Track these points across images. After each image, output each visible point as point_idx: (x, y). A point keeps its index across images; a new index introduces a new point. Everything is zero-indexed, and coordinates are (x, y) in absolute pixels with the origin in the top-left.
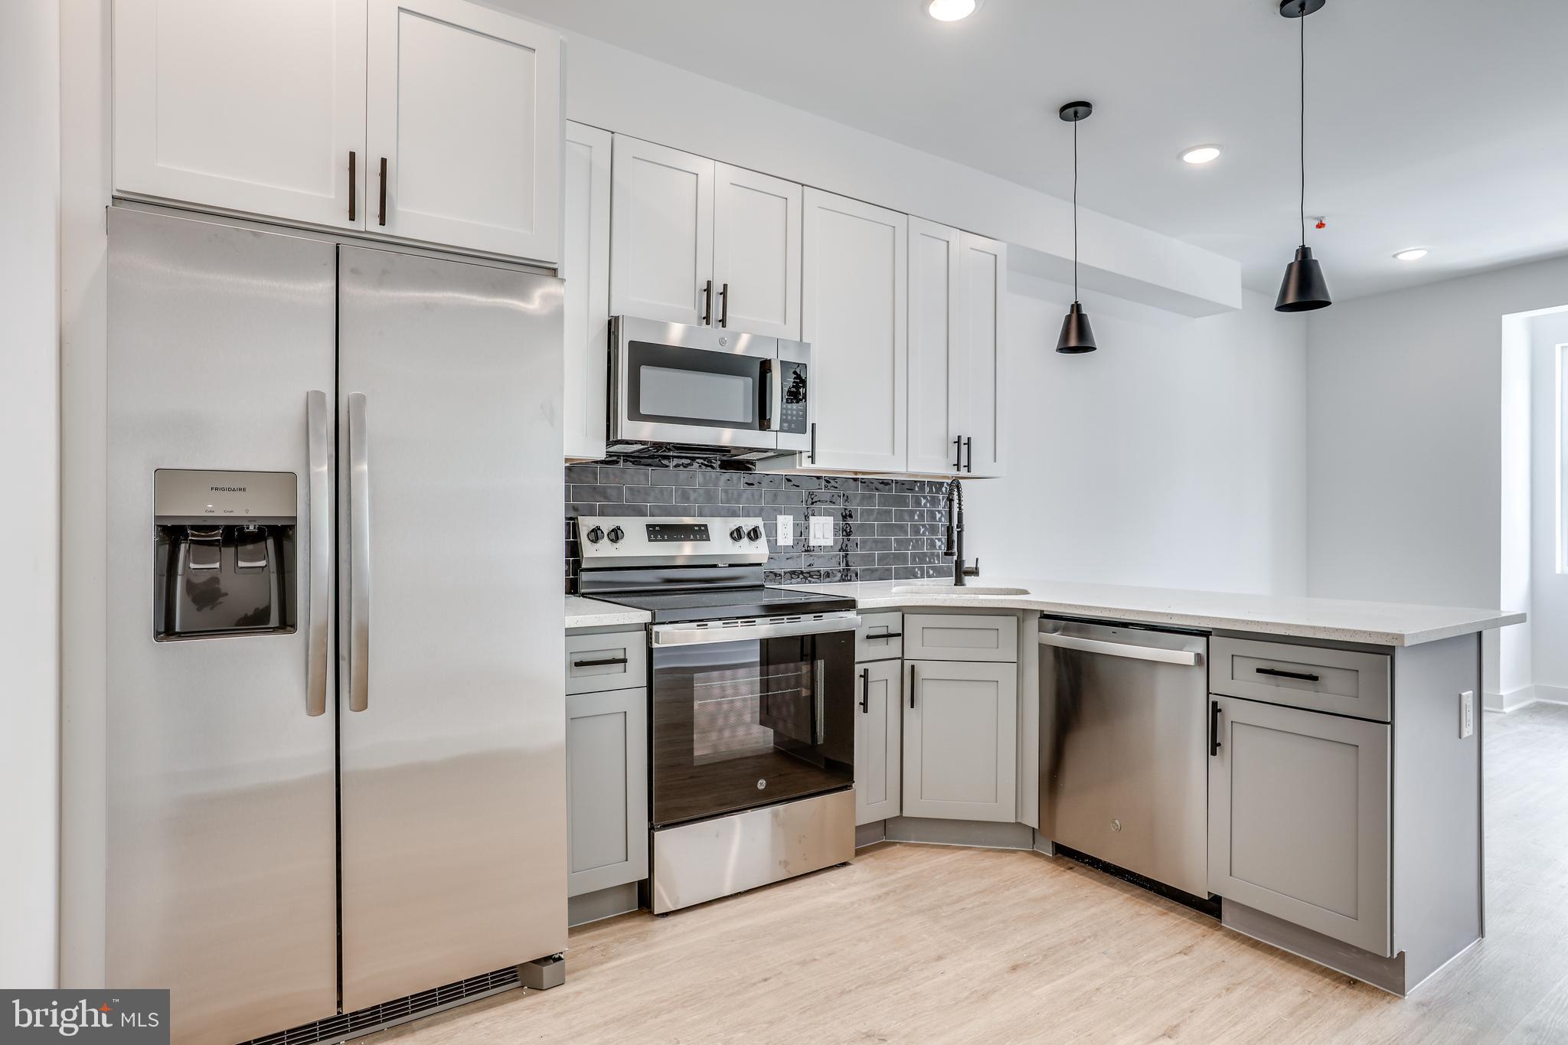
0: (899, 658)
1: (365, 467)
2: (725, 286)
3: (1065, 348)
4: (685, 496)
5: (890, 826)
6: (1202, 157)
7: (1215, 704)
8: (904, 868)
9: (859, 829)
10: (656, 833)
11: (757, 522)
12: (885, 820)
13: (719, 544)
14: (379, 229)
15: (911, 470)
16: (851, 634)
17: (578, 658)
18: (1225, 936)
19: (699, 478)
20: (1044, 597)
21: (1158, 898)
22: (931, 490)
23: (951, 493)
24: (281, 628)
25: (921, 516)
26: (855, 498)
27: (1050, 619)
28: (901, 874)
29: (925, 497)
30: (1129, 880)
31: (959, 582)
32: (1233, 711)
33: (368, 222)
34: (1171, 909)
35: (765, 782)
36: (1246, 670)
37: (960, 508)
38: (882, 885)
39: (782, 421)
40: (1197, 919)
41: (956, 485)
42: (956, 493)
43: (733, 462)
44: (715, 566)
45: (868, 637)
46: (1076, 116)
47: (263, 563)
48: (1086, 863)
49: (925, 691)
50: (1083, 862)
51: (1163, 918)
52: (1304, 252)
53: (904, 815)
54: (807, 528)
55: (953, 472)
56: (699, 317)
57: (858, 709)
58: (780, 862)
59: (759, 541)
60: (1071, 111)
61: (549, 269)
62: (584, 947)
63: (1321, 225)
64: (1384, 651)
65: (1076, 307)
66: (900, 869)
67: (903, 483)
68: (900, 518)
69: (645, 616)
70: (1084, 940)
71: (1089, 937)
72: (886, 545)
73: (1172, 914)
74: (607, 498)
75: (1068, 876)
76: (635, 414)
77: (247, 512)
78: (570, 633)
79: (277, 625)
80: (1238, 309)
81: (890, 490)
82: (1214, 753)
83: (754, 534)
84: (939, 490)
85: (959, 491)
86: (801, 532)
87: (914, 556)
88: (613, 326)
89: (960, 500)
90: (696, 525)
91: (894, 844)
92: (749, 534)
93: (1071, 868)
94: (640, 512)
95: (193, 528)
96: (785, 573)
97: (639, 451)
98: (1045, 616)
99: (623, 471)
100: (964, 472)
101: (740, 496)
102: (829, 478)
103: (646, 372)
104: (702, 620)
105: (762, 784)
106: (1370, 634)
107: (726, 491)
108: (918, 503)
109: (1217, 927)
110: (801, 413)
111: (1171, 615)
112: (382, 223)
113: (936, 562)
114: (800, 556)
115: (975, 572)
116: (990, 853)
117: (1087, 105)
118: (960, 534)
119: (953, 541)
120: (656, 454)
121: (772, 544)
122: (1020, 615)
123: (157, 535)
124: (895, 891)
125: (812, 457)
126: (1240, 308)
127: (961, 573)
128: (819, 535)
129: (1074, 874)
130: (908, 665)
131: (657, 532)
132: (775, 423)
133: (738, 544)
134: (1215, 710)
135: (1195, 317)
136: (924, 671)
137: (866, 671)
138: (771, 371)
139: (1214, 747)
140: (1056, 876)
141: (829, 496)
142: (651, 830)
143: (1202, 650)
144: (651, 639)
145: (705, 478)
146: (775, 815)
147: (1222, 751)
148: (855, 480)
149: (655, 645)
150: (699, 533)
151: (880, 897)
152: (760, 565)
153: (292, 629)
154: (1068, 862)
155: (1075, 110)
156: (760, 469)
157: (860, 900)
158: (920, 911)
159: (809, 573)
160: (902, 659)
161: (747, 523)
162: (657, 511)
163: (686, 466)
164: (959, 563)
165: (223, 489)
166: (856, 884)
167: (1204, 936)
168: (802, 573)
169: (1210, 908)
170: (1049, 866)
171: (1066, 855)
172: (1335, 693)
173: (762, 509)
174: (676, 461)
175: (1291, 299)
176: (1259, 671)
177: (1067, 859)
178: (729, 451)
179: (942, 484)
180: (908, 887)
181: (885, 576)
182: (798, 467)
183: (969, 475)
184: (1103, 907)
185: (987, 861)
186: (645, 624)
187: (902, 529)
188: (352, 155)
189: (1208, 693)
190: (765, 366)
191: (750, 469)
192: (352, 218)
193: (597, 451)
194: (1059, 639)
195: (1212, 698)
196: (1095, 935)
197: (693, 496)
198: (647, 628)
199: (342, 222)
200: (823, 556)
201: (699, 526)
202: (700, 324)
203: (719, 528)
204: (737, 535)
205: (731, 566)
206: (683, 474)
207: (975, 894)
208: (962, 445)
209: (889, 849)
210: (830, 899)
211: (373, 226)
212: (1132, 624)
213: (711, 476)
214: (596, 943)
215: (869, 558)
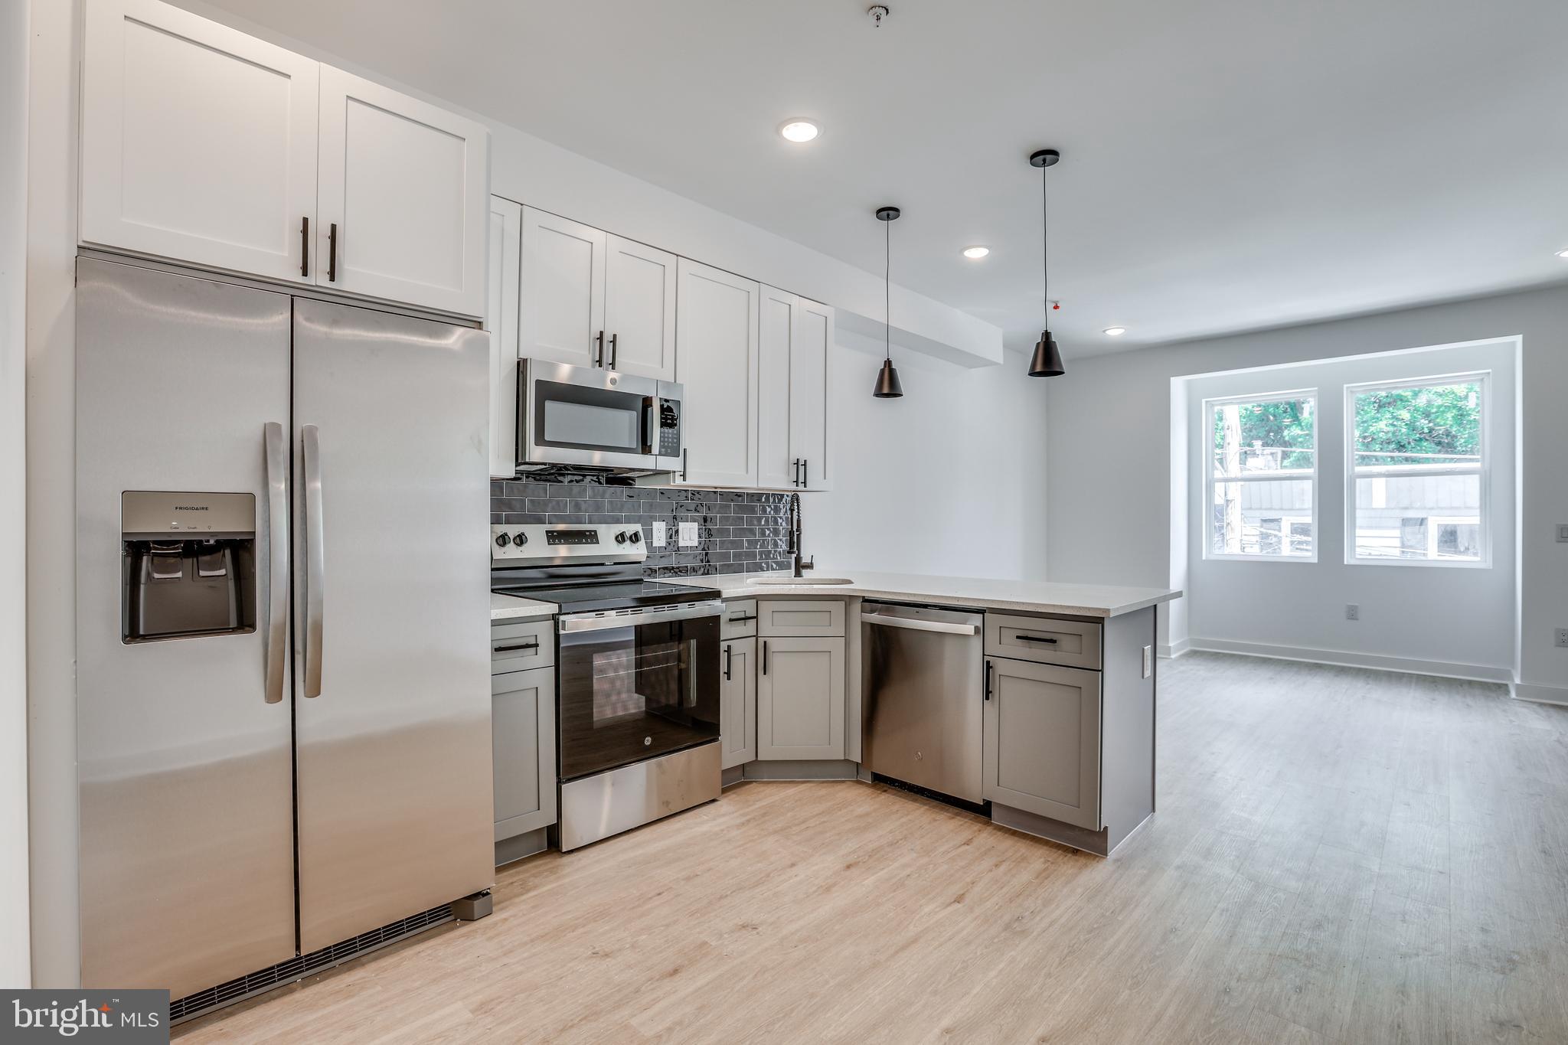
0: (754, 636)
1: (319, 485)
2: (615, 336)
3: (879, 394)
4: (577, 507)
5: (747, 769)
6: (977, 254)
7: (988, 662)
8: (760, 800)
9: (724, 772)
10: (563, 786)
11: (637, 527)
12: (743, 764)
13: (606, 546)
14: (329, 284)
15: (761, 486)
16: (716, 619)
17: (497, 645)
18: (995, 829)
19: (589, 492)
20: (863, 585)
21: (948, 807)
22: (774, 499)
23: (792, 505)
24: (240, 629)
25: (767, 521)
26: (715, 507)
27: (870, 603)
28: (757, 806)
29: (770, 506)
30: (927, 796)
31: (798, 574)
32: (1001, 667)
33: (319, 278)
34: (957, 814)
35: (650, 739)
36: (1009, 637)
37: (799, 516)
38: (743, 815)
39: (661, 447)
40: (976, 820)
41: (795, 499)
42: (796, 504)
43: (617, 478)
44: (603, 564)
45: (731, 620)
46: (888, 218)
47: (223, 572)
48: (897, 786)
49: (776, 662)
50: (894, 785)
51: (952, 821)
52: (1047, 335)
53: (759, 759)
54: (677, 532)
55: (793, 487)
56: (593, 360)
57: (723, 677)
58: (663, 803)
59: (639, 543)
60: (884, 213)
61: (475, 322)
62: (505, 883)
63: (1056, 307)
64: (1096, 621)
65: (888, 363)
66: (757, 801)
67: (753, 495)
68: (750, 522)
69: (552, 608)
70: (898, 842)
71: (901, 839)
72: (740, 544)
73: (959, 818)
74: (511, 508)
75: (883, 797)
76: (540, 440)
77: (209, 527)
78: (495, 623)
79: (235, 626)
80: (999, 364)
81: (743, 501)
82: (987, 698)
83: (635, 538)
84: (780, 500)
85: (798, 503)
86: (673, 534)
87: (761, 553)
88: (521, 366)
89: (798, 509)
90: (588, 531)
91: (751, 782)
92: (631, 537)
93: (885, 791)
94: (540, 521)
95: (155, 542)
96: (659, 569)
97: (541, 470)
98: (865, 600)
99: (525, 486)
100: (801, 487)
101: (622, 506)
102: (694, 491)
103: (549, 405)
104: (598, 611)
105: (648, 741)
106: (1089, 609)
107: (611, 502)
108: (764, 511)
109: (988, 823)
110: (675, 440)
111: (958, 599)
112: (332, 279)
113: (779, 558)
114: (671, 555)
115: (810, 566)
116: (825, 785)
117: (896, 210)
118: (799, 536)
119: (794, 542)
120: (554, 473)
121: (649, 545)
122: (848, 600)
123: (125, 549)
124: (754, 818)
125: (684, 476)
126: (1002, 362)
127: (800, 567)
128: (686, 537)
129: (887, 795)
130: (761, 641)
131: (554, 537)
132: (655, 449)
133: (622, 546)
134: (988, 667)
135: (971, 367)
136: (774, 645)
137: (729, 647)
138: (652, 406)
139: (987, 693)
140: (875, 797)
141: (695, 505)
142: (559, 783)
143: (979, 624)
144: (558, 627)
145: (594, 491)
146: (660, 765)
147: (993, 696)
148: (715, 492)
149: (562, 632)
150: (591, 537)
151: (743, 824)
152: (640, 563)
153: (251, 629)
154: (883, 787)
155: (888, 213)
156: (639, 484)
157: (728, 827)
158: (775, 832)
159: (678, 568)
160: (757, 637)
161: (630, 529)
162: (554, 520)
163: (577, 481)
164: (798, 560)
165: (187, 509)
166: (724, 815)
167: (980, 831)
168: (673, 568)
169: (982, 811)
170: (869, 791)
171: (882, 782)
172: (1067, 651)
173: (640, 517)
174: (570, 478)
175: (1039, 369)
176: (1018, 637)
177: (882, 784)
178: (612, 471)
179: (782, 496)
180: (764, 815)
181: (738, 569)
182: (672, 484)
183: (805, 489)
184: (909, 817)
185: (823, 791)
186: (553, 615)
187: (752, 532)
188: (305, 221)
189: (984, 655)
190: (647, 402)
191: (631, 484)
192: (305, 273)
193: (509, 470)
194: (876, 618)
195: (987, 658)
196: (905, 838)
197: (583, 506)
198: (555, 618)
199: (297, 277)
200: (689, 555)
201: (590, 531)
202: (593, 367)
203: (607, 533)
204: (621, 538)
205: (615, 564)
206: (576, 487)
207: (817, 815)
208: (800, 466)
209: (747, 787)
210: (705, 828)
211: (323, 281)
212: (930, 606)
213: (598, 490)
214: (515, 879)
215: (726, 556)
